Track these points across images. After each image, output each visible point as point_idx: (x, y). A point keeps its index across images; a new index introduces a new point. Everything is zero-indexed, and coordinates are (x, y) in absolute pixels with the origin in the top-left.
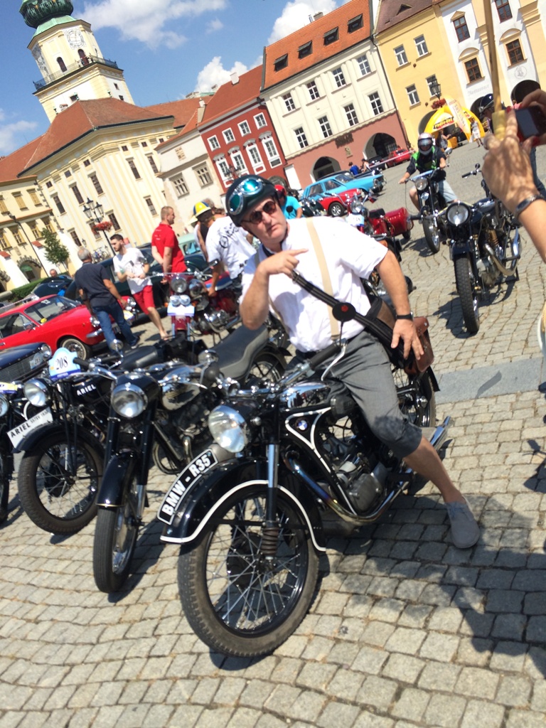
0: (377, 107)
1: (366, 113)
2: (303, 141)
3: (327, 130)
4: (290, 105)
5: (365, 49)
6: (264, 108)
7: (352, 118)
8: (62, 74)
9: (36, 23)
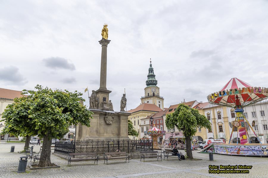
6: (163, 119)
8: (148, 96)
9: (147, 85)
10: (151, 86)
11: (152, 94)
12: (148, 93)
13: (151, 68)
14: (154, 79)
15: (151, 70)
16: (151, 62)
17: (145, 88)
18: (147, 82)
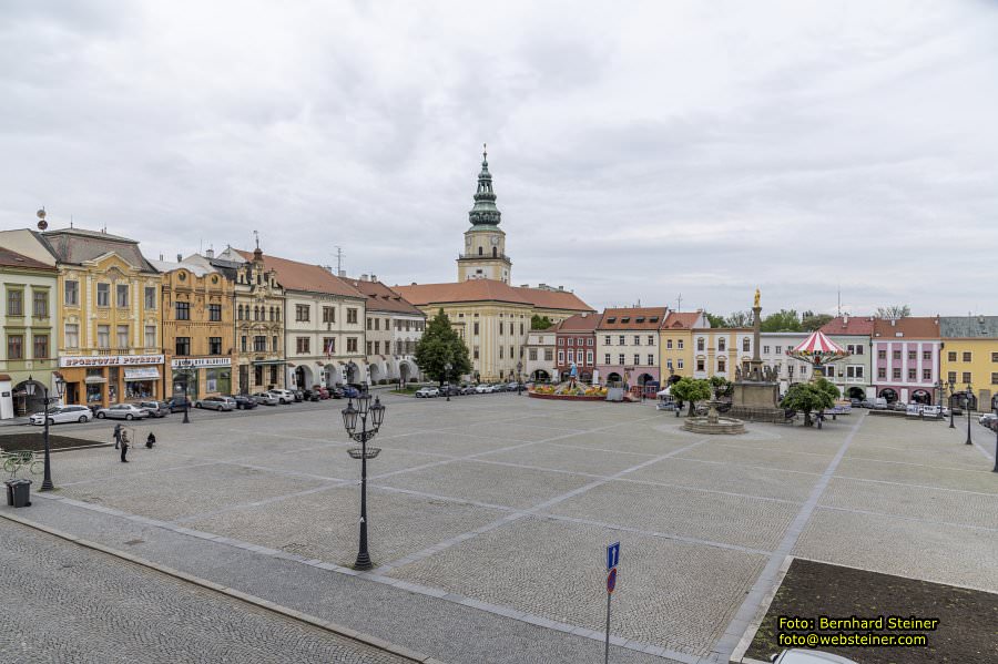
0: (650, 362)
1: (644, 361)
2: (608, 361)
3: (622, 361)
4: (608, 342)
5: (655, 334)
6: (595, 337)
7: (637, 362)
8: (478, 256)
9: (475, 222)
10: (487, 227)
11: (488, 251)
12: (481, 249)
13: (485, 173)
14: (492, 209)
15: (485, 180)
16: (485, 154)
17: (469, 232)
18: (472, 214)
